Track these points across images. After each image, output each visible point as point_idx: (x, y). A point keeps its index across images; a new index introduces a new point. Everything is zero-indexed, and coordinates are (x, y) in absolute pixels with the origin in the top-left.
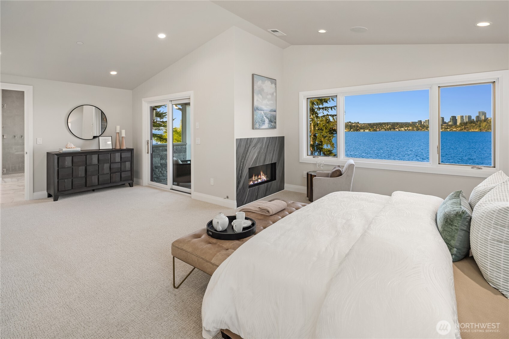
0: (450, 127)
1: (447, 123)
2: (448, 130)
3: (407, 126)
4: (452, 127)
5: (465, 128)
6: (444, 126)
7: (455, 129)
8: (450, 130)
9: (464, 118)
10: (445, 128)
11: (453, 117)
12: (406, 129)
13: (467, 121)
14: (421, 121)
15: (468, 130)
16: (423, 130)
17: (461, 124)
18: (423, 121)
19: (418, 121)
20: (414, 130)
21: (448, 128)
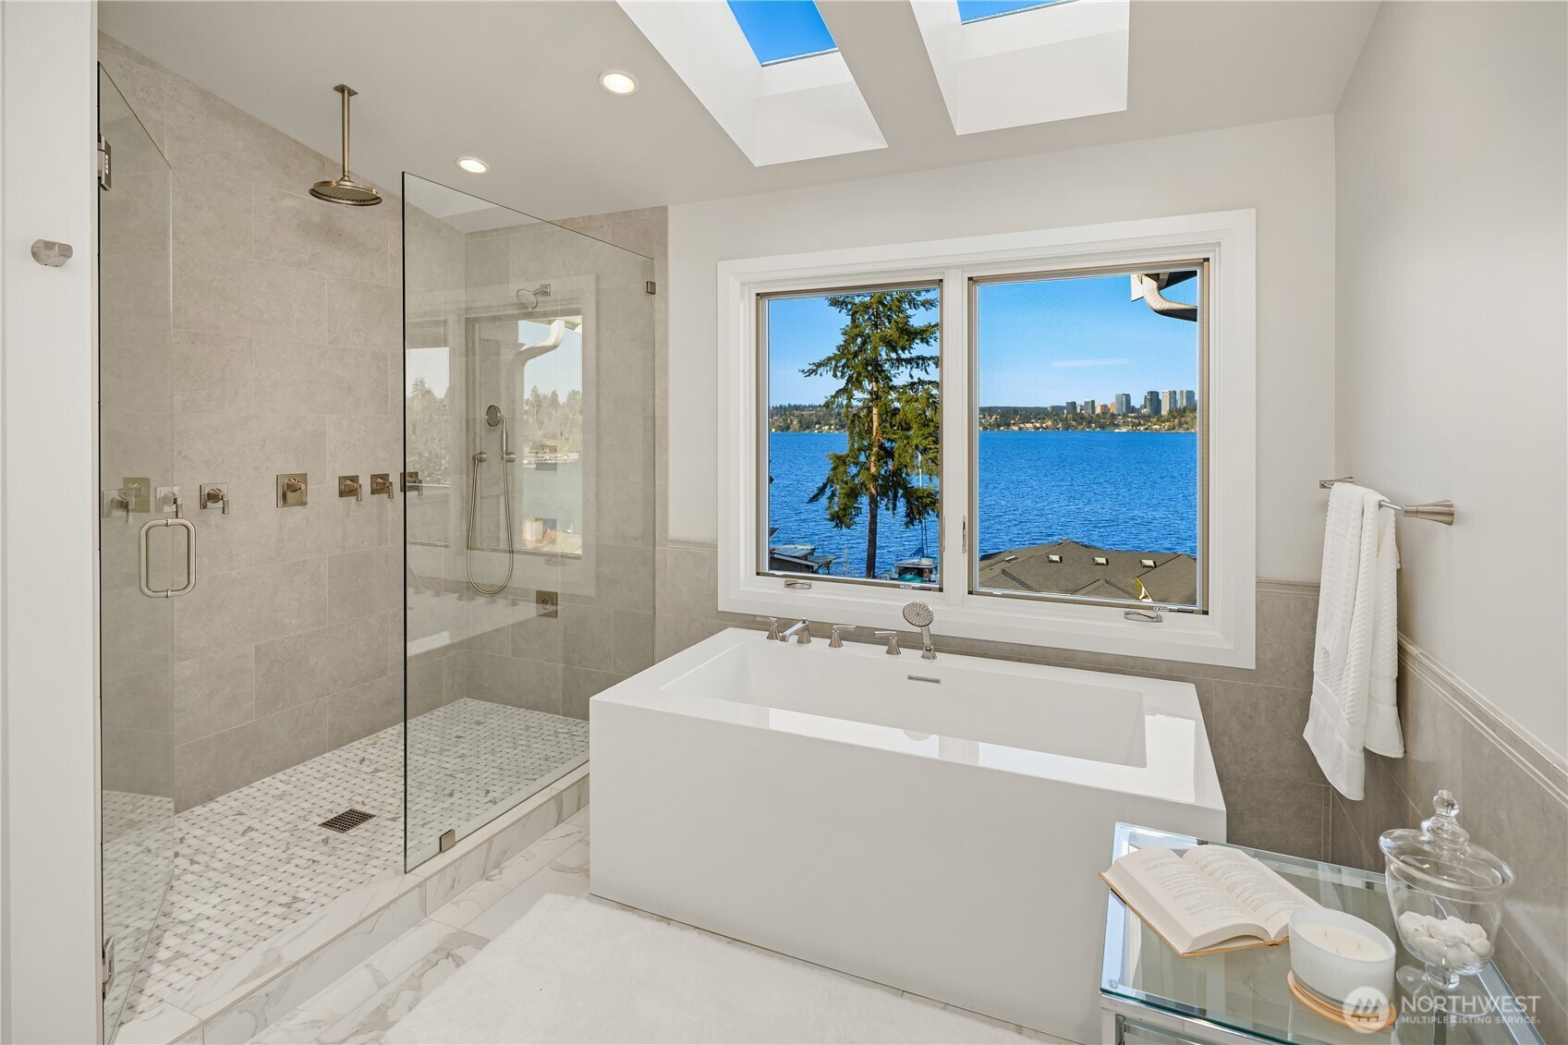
0: (1146, 421)
1: (1138, 410)
2: (1142, 428)
3: (1041, 416)
4: (1149, 421)
5: (1180, 424)
6: (1132, 417)
7: (1156, 426)
8: (1146, 429)
9: (1178, 397)
10: (1132, 422)
11: (1152, 393)
12: (1038, 425)
13: (1185, 404)
14: (1075, 403)
15: (1188, 429)
16: (1080, 427)
17: (1170, 412)
18: (1080, 402)
19: (1067, 403)
20: (1058, 429)
21: (1140, 424)
